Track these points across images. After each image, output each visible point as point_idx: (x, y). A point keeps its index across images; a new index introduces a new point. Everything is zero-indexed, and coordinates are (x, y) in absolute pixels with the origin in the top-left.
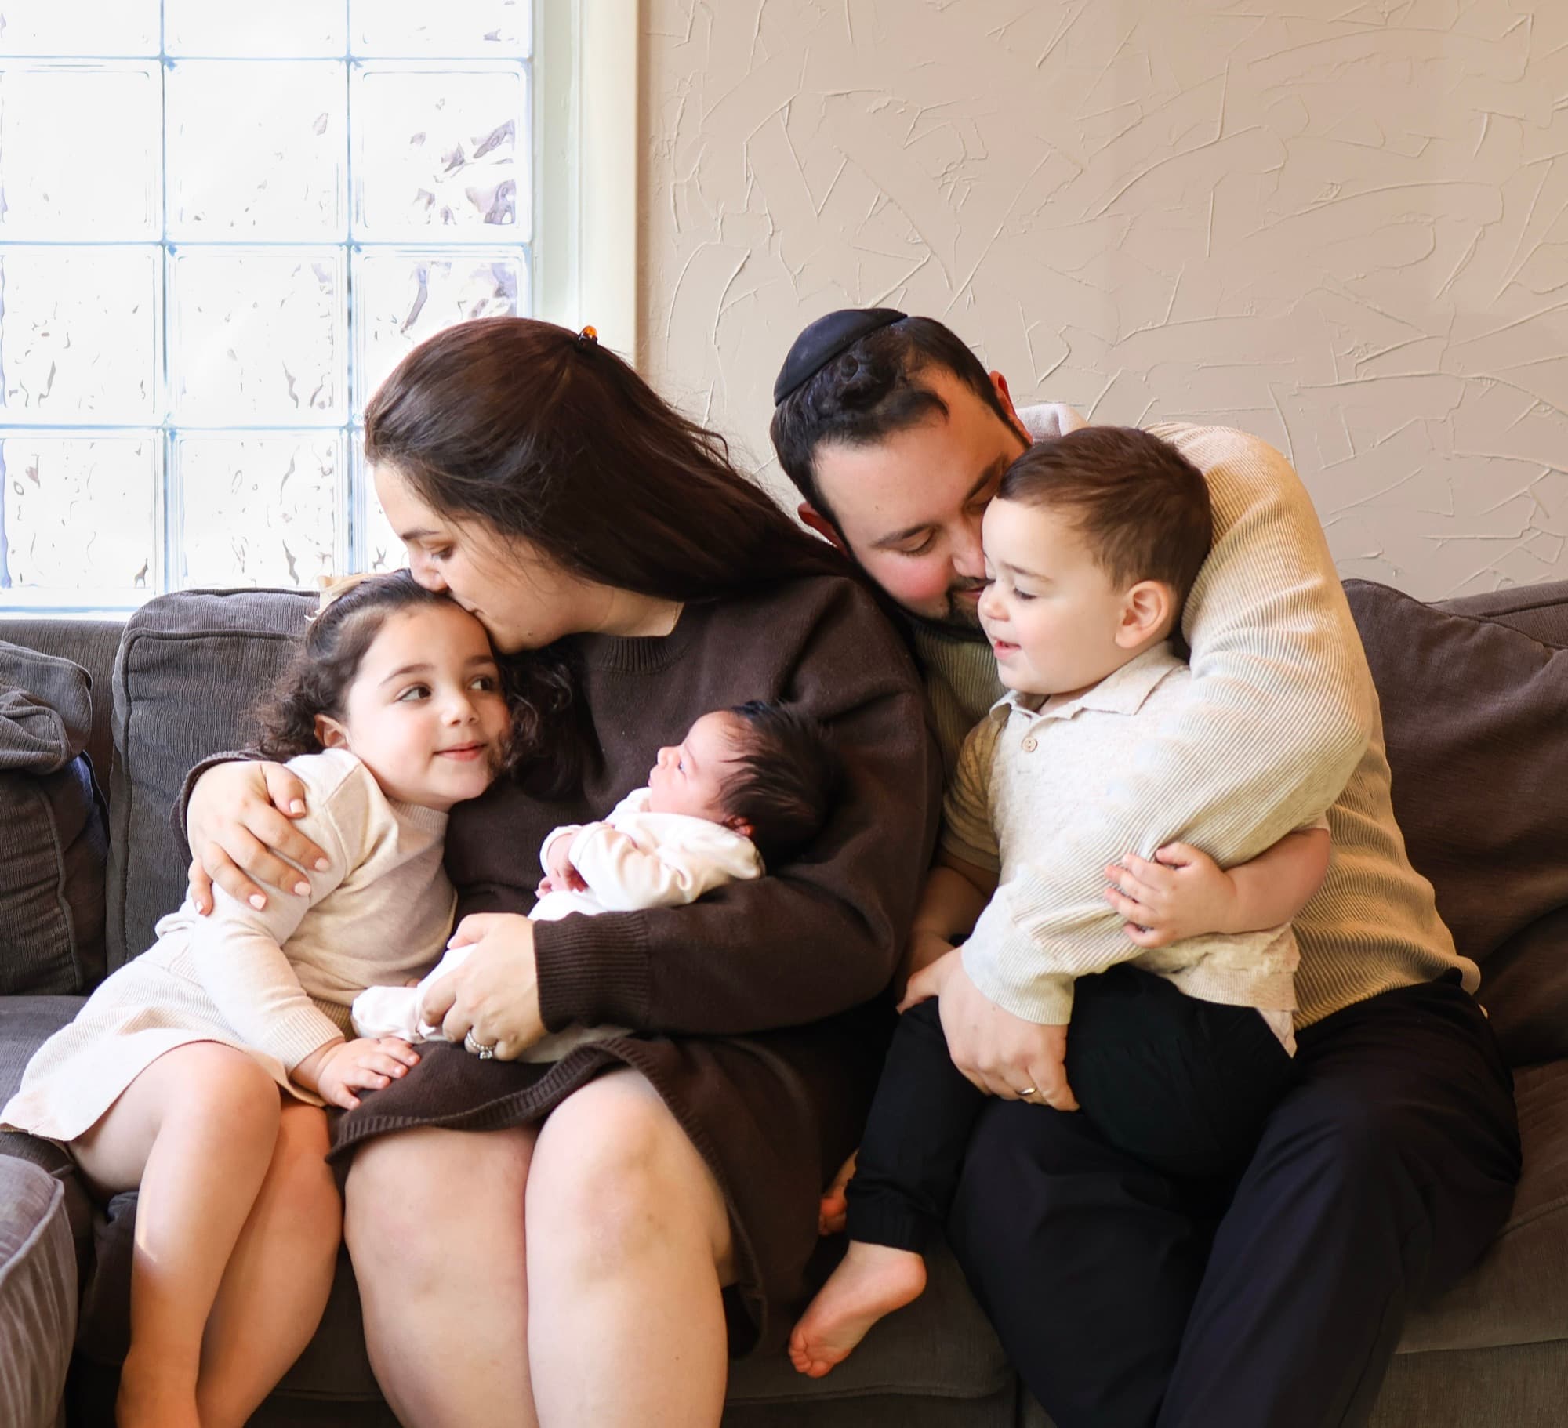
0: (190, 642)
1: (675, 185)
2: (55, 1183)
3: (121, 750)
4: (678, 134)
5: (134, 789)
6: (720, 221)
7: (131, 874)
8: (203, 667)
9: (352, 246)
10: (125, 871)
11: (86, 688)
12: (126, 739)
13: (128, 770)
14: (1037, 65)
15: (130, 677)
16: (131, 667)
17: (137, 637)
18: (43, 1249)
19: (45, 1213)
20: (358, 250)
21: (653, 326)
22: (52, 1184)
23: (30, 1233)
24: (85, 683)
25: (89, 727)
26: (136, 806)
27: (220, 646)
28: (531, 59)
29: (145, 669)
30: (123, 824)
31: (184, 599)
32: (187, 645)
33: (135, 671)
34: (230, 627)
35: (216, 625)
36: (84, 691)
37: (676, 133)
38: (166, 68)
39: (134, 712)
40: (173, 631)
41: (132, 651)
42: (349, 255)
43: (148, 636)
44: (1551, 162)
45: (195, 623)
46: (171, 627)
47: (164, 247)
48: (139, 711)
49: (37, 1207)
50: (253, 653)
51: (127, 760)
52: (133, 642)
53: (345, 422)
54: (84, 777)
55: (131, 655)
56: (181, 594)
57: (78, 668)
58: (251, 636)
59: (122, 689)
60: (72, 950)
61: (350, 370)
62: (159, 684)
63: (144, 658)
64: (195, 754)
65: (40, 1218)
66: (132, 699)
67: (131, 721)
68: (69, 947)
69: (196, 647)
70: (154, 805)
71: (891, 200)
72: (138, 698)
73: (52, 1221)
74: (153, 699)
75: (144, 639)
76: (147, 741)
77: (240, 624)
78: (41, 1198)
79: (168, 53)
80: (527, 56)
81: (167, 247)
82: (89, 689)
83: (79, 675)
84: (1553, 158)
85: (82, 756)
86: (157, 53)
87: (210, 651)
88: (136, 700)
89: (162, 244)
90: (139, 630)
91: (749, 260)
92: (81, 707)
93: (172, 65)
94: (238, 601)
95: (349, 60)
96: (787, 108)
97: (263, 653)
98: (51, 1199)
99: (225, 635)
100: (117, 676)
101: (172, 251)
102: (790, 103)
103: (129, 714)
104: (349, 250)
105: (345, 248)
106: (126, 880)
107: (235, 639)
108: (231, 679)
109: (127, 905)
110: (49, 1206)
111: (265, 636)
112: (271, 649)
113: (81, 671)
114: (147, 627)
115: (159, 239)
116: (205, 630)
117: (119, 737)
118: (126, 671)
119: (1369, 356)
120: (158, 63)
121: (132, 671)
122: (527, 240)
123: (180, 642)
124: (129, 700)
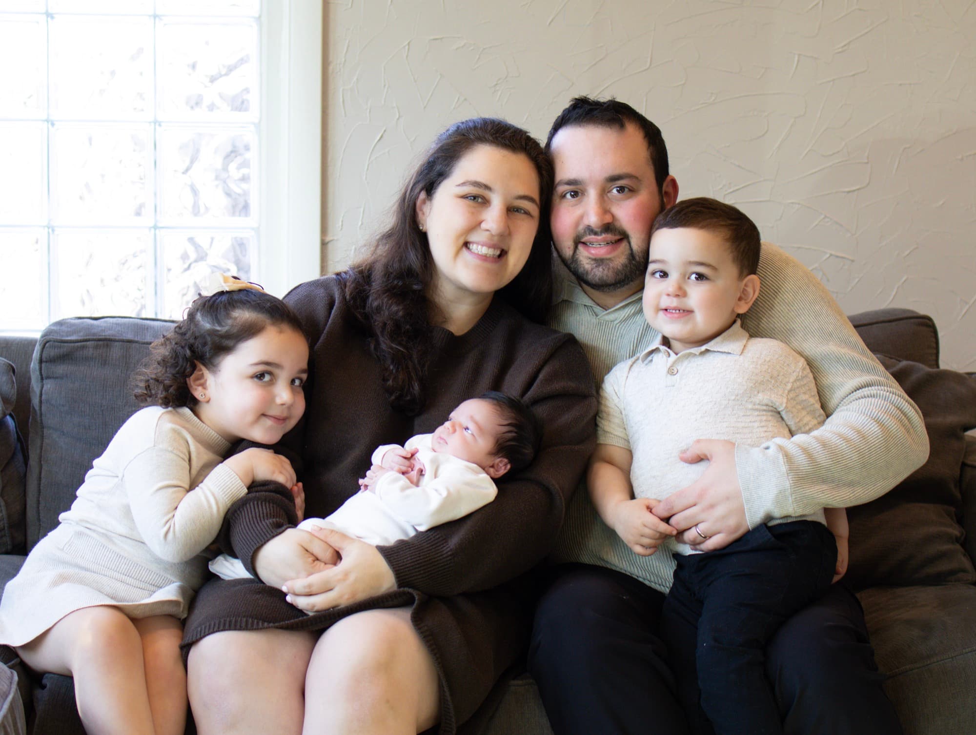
0: (79, 344)
1: (343, 90)
2: (12, 673)
3: (37, 408)
4: (345, 61)
5: (45, 431)
6: (368, 110)
7: (43, 481)
8: (87, 359)
9: (157, 123)
10: (40, 479)
11: (12, 374)
12: (41, 402)
13: (41, 420)
14: (548, 24)
15: (43, 365)
16: (44, 359)
17: (48, 342)
18: (9, 716)
19: (9, 693)
20: (160, 125)
21: (330, 170)
22: (10, 673)
23: (2, 707)
24: (11, 371)
25: (15, 397)
26: (46, 441)
27: (96, 347)
28: (260, 17)
29: (53, 360)
30: (38, 451)
31: (73, 321)
32: (78, 346)
33: (46, 362)
34: (102, 336)
35: (94, 334)
36: (11, 376)
37: (343, 60)
38: (49, 19)
39: (45, 386)
40: (69, 338)
41: (45, 350)
42: (155, 129)
43: (54, 341)
44: (831, 83)
45: (81, 334)
46: (67, 336)
47: (48, 122)
48: (49, 385)
49: (4, 690)
50: (116, 352)
51: (41, 414)
52: (45, 344)
53: (152, 224)
54: (11, 426)
55: (44, 353)
56: (71, 319)
57: (8, 363)
58: (115, 341)
59: (38, 373)
60: (6, 528)
61: (155, 194)
62: (61, 369)
63: (52, 354)
64: (83, 409)
65: (7, 696)
66: (44, 378)
67: (43, 391)
68: (4, 527)
69: (83, 347)
70: (57, 439)
71: (465, 99)
72: (48, 378)
73: (14, 698)
74: (57, 378)
75: (51, 343)
76: (53, 402)
77: (108, 334)
78: (6, 683)
79: (50, 11)
80: (257, 15)
81: (50, 123)
82: (14, 375)
83: (8, 367)
84: (833, 80)
85: (11, 415)
86: (44, 11)
87: (91, 349)
88: (46, 379)
89: (47, 121)
90: (48, 338)
91: (386, 133)
92: (10, 386)
93: (52, 18)
94: (106, 322)
95: (155, 16)
96: (407, 47)
97: (122, 351)
98: (11, 683)
99: (99, 340)
100: (34, 365)
101: (53, 125)
102: (409, 44)
103: (42, 387)
104: (155, 126)
105: (153, 124)
106: (40, 484)
107: (105, 342)
108: (104, 366)
109: (41, 499)
110: (10, 688)
111: (123, 341)
112: (127, 348)
113: (10, 365)
114: (53, 336)
115: (45, 118)
116: (88, 337)
117: (35, 401)
118: (41, 361)
119: (731, 190)
120: (44, 17)
121: (44, 362)
122: (257, 121)
123: (73, 344)
124: (42, 379)
